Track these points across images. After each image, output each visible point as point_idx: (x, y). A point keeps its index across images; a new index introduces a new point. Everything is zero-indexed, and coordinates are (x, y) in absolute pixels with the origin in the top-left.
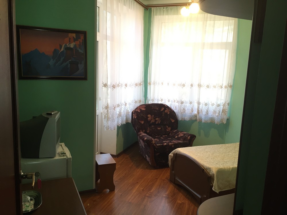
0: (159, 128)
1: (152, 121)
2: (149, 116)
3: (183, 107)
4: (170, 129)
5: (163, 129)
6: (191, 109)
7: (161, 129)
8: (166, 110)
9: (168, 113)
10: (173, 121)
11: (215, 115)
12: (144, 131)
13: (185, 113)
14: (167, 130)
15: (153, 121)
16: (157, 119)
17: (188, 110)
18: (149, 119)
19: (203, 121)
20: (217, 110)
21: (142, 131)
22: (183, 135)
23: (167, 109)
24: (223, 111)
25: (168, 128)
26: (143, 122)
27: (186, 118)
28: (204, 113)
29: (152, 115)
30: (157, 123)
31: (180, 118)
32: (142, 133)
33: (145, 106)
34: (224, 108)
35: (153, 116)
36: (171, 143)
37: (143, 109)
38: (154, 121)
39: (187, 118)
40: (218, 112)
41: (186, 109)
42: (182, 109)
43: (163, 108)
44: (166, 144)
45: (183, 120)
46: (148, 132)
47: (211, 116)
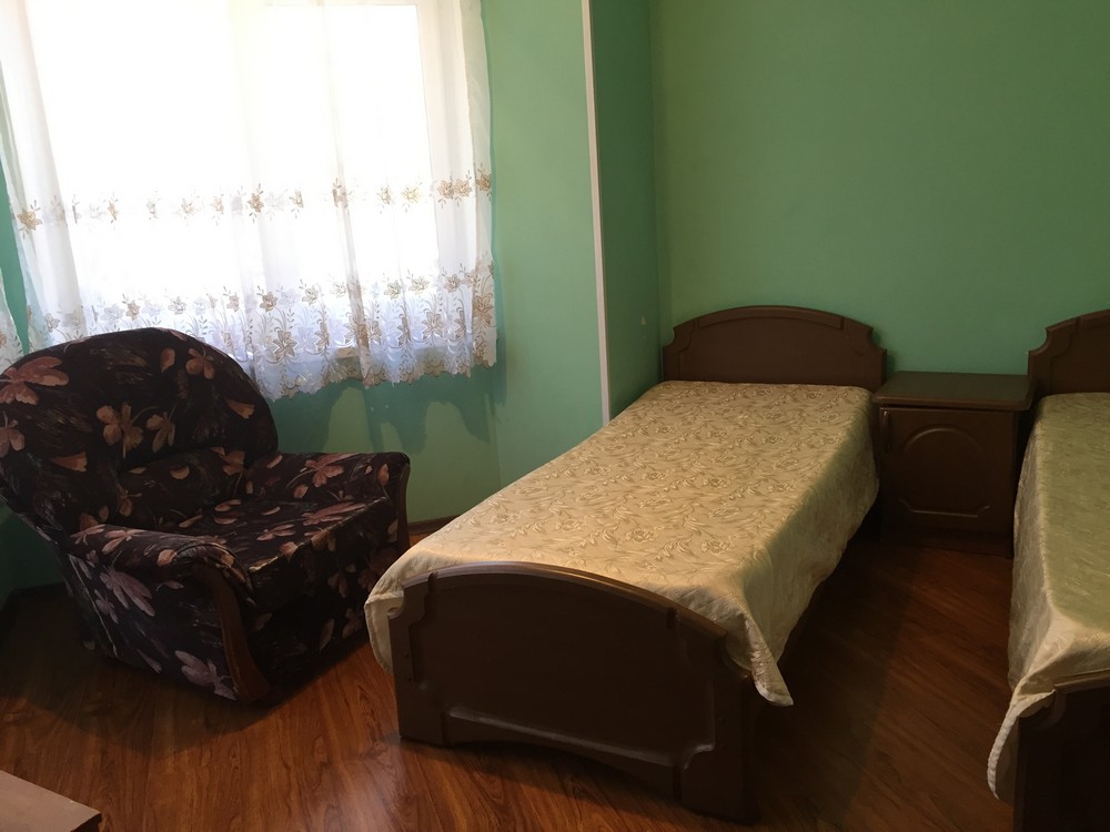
0: (177, 469)
1: (127, 440)
2: (105, 413)
3: (277, 324)
4: (238, 459)
5: (202, 470)
6: (317, 328)
7: (194, 472)
8: (192, 357)
9: (209, 374)
10: (247, 412)
11: (440, 333)
12: (104, 513)
13: (293, 354)
14: (227, 470)
15: (133, 440)
16: (154, 422)
17: (303, 335)
18: (108, 431)
19: (395, 377)
20: (451, 309)
21: (92, 521)
22: (339, 471)
23: (191, 351)
24: (478, 306)
25: (228, 459)
26: (80, 464)
27: (303, 380)
28: (391, 333)
29: (117, 408)
30: (157, 445)
31: (271, 386)
32: (98, 529)
33: (58, 362)
34: (479, 289)
35: (127, 409)
36: (313, 528)
37: (51, 381)
38: (139, 440)
39: (309, 381)
40: (457, 316)
41: (294, 333)
42: (275, 336)
43: (171, 353)
44: (292, 547)
45: (292, 394)
46: (128, 513)
47: (423, 345)
